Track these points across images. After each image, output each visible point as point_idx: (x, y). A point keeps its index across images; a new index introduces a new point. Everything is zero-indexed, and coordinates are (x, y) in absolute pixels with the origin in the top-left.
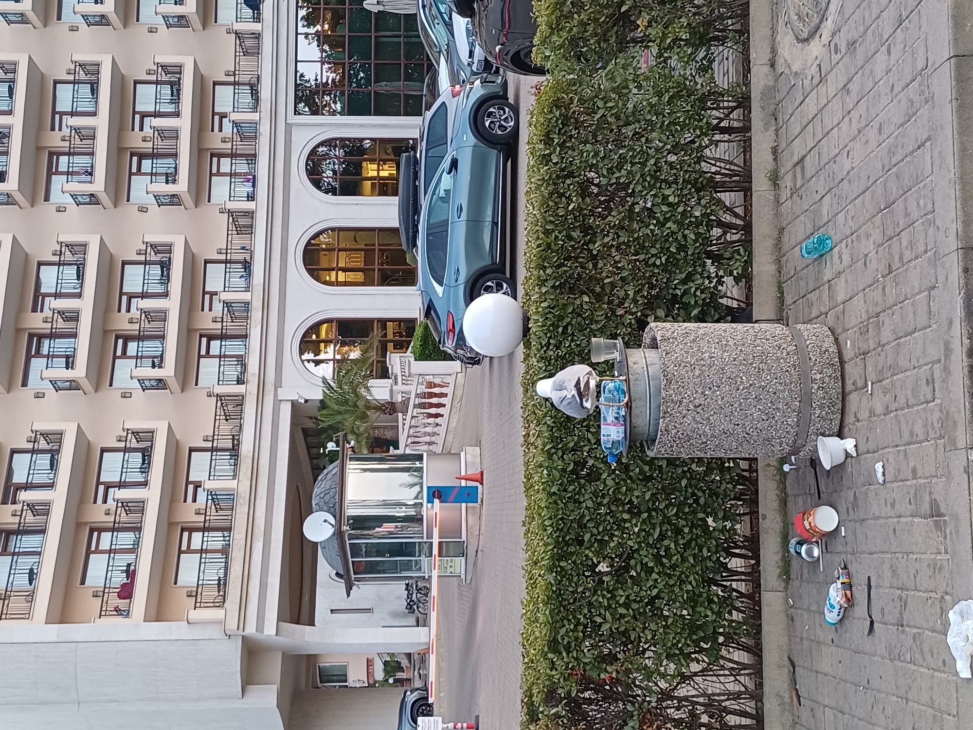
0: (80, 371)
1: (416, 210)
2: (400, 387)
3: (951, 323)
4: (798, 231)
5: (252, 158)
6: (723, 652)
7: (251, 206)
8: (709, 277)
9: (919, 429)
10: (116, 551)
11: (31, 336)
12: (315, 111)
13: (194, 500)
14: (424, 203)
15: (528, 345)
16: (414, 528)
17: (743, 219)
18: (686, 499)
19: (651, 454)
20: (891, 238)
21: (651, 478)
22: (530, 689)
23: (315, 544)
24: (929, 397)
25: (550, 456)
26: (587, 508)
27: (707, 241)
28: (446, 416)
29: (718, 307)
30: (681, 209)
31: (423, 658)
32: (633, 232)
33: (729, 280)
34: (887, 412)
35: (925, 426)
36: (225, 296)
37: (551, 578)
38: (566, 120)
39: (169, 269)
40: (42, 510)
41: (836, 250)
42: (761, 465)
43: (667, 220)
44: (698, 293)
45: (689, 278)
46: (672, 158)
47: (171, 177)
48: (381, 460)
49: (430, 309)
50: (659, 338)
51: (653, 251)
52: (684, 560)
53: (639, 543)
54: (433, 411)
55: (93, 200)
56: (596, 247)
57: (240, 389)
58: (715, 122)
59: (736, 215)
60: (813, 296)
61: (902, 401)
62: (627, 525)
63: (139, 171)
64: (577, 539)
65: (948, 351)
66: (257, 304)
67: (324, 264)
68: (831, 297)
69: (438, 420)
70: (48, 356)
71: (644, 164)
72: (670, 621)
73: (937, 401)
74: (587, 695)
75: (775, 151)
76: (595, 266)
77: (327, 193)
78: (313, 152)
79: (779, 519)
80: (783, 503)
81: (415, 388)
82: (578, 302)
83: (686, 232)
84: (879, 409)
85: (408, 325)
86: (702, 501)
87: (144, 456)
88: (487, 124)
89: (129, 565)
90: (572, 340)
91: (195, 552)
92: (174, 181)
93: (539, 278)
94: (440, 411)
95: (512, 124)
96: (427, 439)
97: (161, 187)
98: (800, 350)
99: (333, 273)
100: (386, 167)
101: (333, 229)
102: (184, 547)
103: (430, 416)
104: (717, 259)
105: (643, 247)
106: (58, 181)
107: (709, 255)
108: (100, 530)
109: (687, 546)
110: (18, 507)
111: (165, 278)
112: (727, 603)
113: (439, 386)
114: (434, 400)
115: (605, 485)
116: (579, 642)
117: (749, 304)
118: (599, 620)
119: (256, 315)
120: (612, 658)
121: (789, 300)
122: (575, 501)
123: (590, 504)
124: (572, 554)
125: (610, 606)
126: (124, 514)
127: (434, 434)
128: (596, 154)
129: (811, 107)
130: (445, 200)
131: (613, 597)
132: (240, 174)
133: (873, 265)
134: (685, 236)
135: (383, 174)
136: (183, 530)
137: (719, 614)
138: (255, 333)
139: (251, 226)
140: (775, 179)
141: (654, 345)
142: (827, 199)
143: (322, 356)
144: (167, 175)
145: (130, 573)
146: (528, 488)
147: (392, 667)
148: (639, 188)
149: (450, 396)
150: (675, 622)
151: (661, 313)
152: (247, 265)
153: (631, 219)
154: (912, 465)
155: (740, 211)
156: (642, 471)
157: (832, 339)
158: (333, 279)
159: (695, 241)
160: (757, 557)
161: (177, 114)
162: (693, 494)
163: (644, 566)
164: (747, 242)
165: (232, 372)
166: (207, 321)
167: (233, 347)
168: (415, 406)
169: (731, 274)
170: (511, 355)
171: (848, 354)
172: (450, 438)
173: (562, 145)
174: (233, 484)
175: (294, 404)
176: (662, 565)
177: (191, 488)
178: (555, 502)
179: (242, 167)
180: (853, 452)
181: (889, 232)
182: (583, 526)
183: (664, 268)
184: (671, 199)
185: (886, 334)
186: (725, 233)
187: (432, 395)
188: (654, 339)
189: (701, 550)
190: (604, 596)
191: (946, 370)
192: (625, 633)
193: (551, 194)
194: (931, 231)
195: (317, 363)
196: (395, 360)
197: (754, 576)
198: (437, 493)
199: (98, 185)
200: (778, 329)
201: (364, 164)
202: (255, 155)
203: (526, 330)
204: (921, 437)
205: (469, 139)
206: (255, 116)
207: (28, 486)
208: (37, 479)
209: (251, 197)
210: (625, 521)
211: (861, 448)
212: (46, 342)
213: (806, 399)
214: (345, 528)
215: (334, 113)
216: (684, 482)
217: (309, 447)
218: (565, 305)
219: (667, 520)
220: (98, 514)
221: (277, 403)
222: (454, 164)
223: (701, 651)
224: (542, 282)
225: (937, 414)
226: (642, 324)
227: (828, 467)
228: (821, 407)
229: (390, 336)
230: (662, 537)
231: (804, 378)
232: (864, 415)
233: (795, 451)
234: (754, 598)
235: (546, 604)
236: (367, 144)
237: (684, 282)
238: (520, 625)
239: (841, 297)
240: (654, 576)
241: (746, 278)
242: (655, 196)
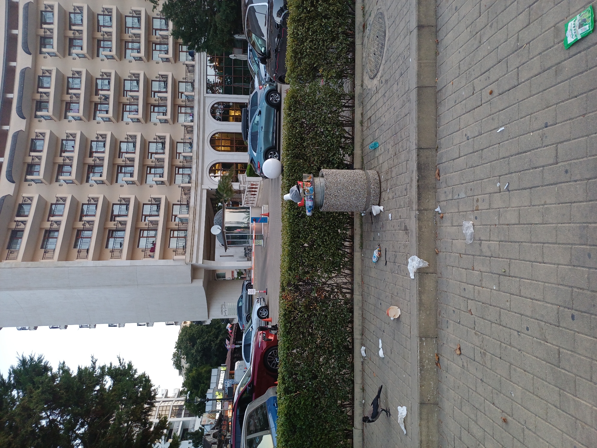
0: (135, 178)
1: (248, 128)
2: (242, 185)
3: (413, 171)
4: (368, 140)
5: (192, 108)
6: (342, 270)
7: (192, 124)
8: (340, 155)
9: (402, 204)
10: (149, 237)
11: (118, 166)
12: (213, 92)
13: (175, 221)
14: (250, 125)
15: (283, 175)
16: (247, 231)
17: (352, 136)
18: (332, 224)
19: (321, 210)
20: (396, 144)
21: (321, 217)
22: (283, 282)
23: (215, 236)
24: (406, 194)
25: (290, 211)
26: (301, 227)
27: (340, 143)
28: (257, 195)
29: (343, 164)
30: (332, 132)
31: (250, 271)
32: (317, 139)
33: (347, 155)
34: (393, 198)
35: (404, 203)
36: (184, 154)
37: (289, 248)
38: (296, 102)
39: (164, 145)
40: (124, 223)
41: (380, 147)
42: (355, 214)
43: (327, 136)
44: (337, 160)
45: (334, 155)
46: (330, 115)
47: (165, 114)
48: (236, 209)
49: (252, 160)
50: (324, 174)
51: (323, 146)
52: (331, 243)
53: (317, 238)
54: (253, 193)
55: (138, 120)
56: (305, 144)
57: (189, 185)
58: (344, 104)
59: (350, 135)
60: (372, 161)
61: (397, 195)
62: (313, 232)
63: (154, 111)
64: (298, 236)
65: (412, 180)
66: (195, 157)
67: (217, 144)
68: (378, 161)
69: (254, 196)
70: (124, 173)
71: (321, 117)
72: (326, 261)
73: (408, 195)
74: (300, 283)
75: (362, 114)
76: (305, 150)
77: (217, 120)
78: (213, 106)
79: (360, 230)
80: (361, 225)
81: (247, 186)
82: (299, 162)
83: (334, 140)
84: (391, 197)
85: (245, 165)
86: (337, 225)
87: (157, 206)
88: (271, 99)
89: (153, 241)
90: (297, 174)
91: (175, 237)
92: (166, 115)
93: (287, 154)
94: (255, 193)
95: (279, 99)
96: (251, 202)
97: (162, 117)
98: (368, 179)
99: (220, 147)
100: (237, 112)
101: (220, 133)
102: (172, 236)
103: (252, 195)
104: (343, 148)
105: (320, 144)
106: (126, 114)
107: (341, 147)
108: (144, 230)
109: (332, 238)
110: (116, 222)
111: (164, 148)
112: (343, 256)
113: (255, 185)
114: (253, 190)
115: (307, 220)
116: (298, 268)
117: (353, 163)
118: (304, 261)
119: (194, 161)
120: (308, 272)
121: (365, 162)
122: (297, 225)
123: (302, 225)
124: (296, 241)
125: (308, 257)
126: (151, 225)
127: (253, 200)
128: (305, 114)
129: (373, 101)
130: (257, 124)
131: (309, 254)
132: (188, 113)
133: (391, 152)
134: (333, 141)
135: (236, 114)
136: (171, 230)
137: (341, 259)
138: (194, 167)
139: (192, 131)
140: (362, 123)
141: (323, 176)
142: (377, 131)
143: (217, 175)
144: (163, 113)
145: (154, 244)
146: (283, 220)
147: (240, 273)
148: (319, 125)
149: (259, 188)
150: (327, 262)
151: (325, 166)
152: (191, 144)
153: (316, 136)
154: (400, 214)
155: (351, 133)
156: (318, 215)
157: (377, 175)
158: (220, 149)
159: (336, 143)
160: (353, 242)
161: (166, 92)
162: (334, 222)
163: (318, 245)
164: (353, 143)
165: (187, 180)
166: (178, 162)
167: (187, 171)
168: (247, 191)
169: (348, 153)
170: (278, 178)
171: (382, 180)
172: (259, 202)
173: (294, 111)
174: (188, 216)
175: (208, 190)
176: (324, 244)
177: (173, 217)
178: (291, 225)
179: (189, 111)
180: (382, 210)
181: (396, 142)
182: (300, 233)
183: (327, 151)
184: (329, 129)
185: (394, 174)
186: (346, 140)
187: (253, 188)
188: (323, 174)
189: (336, 240)
190: (306, 254)
191: (411, 186)
192: (312, 265)
193: (291, 127)
194: (408, 142)
195: (215, 177)
196: (241, 177)
197: (352, 247)
198: (255, 220)
199: (140, 115)
200: (361, 172)
201: (230, 111)
202: (193, 107)
203: (282, 170)
204: (403, 206)
205: (265, 104)
206: (193, 94)
207: (119, 216)
208: (122, 213)
209: (192, 121)
210: (313, 231)
211: (385, 209)
212: (123, 168)
213: (369, 193)
214: (224, 230)
215: (219, 93)
216: (331, 219)
217: (212, 204)
218: (295, 163)
219: (326, 230)
220: (142, 225)
221: (202, 190)
222: (260, 113)
223: (335, 270)
224: (287, 155)
225: (408, 199)
226: (319, 169)
227: (375, 215)
228: (374, 196)
229: (239, 168)
230: (324, 235)
231: (369, 188)
232: (386, 199)
233: (365, 210)
234: (352, 254)
235: (288, 256)
236: (231, 104)
237: (333, 156)
238: (280, 262)
239: (381, 162)
240: (321, 247)
241: (352, 155)
242: (324, 128)
